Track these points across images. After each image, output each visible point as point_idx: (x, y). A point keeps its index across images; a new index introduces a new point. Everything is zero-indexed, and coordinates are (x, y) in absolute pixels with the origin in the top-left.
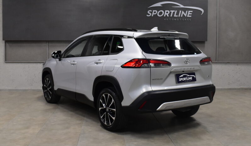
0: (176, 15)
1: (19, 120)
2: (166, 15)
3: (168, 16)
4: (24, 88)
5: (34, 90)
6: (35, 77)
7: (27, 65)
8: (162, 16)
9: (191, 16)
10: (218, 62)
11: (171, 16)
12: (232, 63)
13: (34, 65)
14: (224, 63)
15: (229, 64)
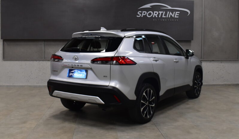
0: (164, 16)
1: (16, 115)
2: (155, 16)
3: (157, 16)
4: (21, 84)
5: (30, 86)
6: (32, 74)
7: (23, 63)
8: (151, 17)
9: (178, 17)
10: (203, 60)
11: (160, 17)
12: (216, 61)
13: (31, 62)
14: (209, 60)
15: (213, 61)
